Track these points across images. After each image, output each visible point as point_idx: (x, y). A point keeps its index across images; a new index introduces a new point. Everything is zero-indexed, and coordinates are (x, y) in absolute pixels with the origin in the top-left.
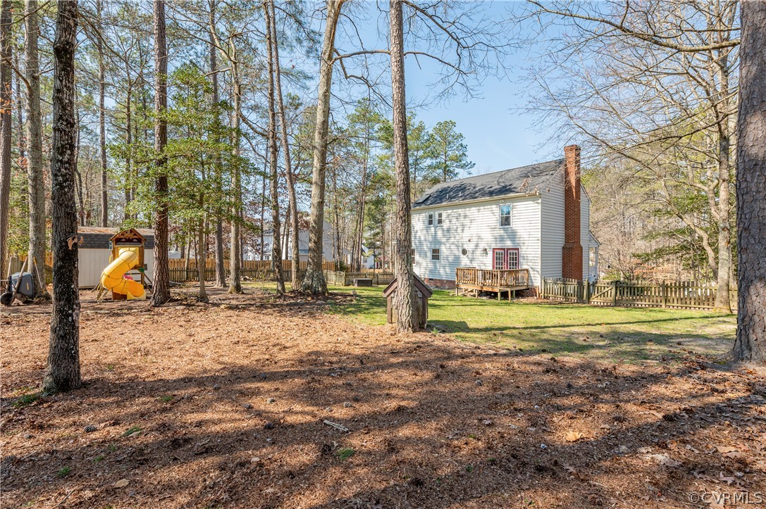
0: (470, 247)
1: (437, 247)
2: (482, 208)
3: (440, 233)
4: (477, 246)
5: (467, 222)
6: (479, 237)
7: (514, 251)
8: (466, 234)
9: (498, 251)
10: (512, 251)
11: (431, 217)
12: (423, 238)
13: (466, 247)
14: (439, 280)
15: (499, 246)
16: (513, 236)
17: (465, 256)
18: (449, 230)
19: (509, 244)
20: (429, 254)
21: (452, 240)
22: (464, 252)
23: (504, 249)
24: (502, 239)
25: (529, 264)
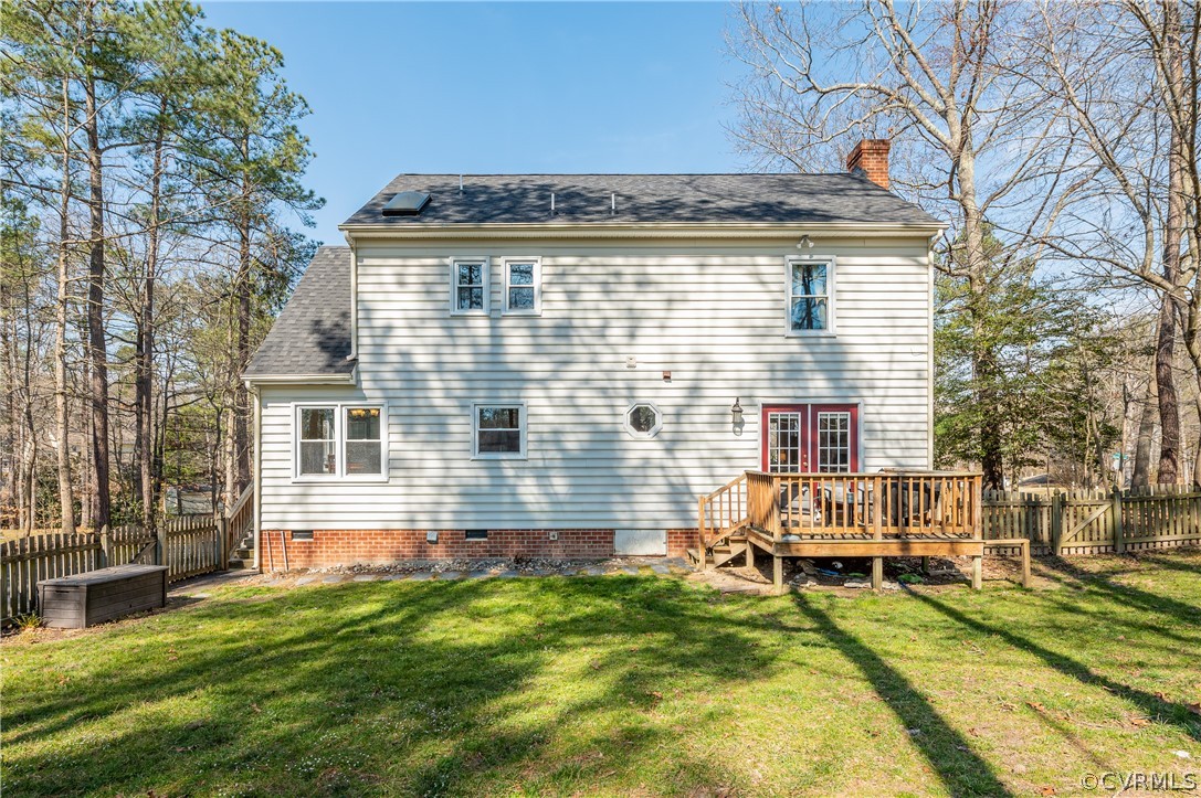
0: (662, 399)
1: (505, 399)
2: (716, 260)
3: (517, 343)
4: (695, 391)
5: (650, 302)
6: (704, 362)
7: (839, 415)
8: (647, 353)
9: (779, 415)
10: (829, 415)
11: (470, 275)
12: (422, 359)
13: (644, 396)
14: (520, 533)
15: (784, 394)
16: (834, 360)
17: (643, 435)
18: (563, 330)
19: (819, 388)
20: (464, 429)
21: (579, 370)
22: (642, 419)
23: (802, 408)
24: (793, 370)
25: (890, 452)
